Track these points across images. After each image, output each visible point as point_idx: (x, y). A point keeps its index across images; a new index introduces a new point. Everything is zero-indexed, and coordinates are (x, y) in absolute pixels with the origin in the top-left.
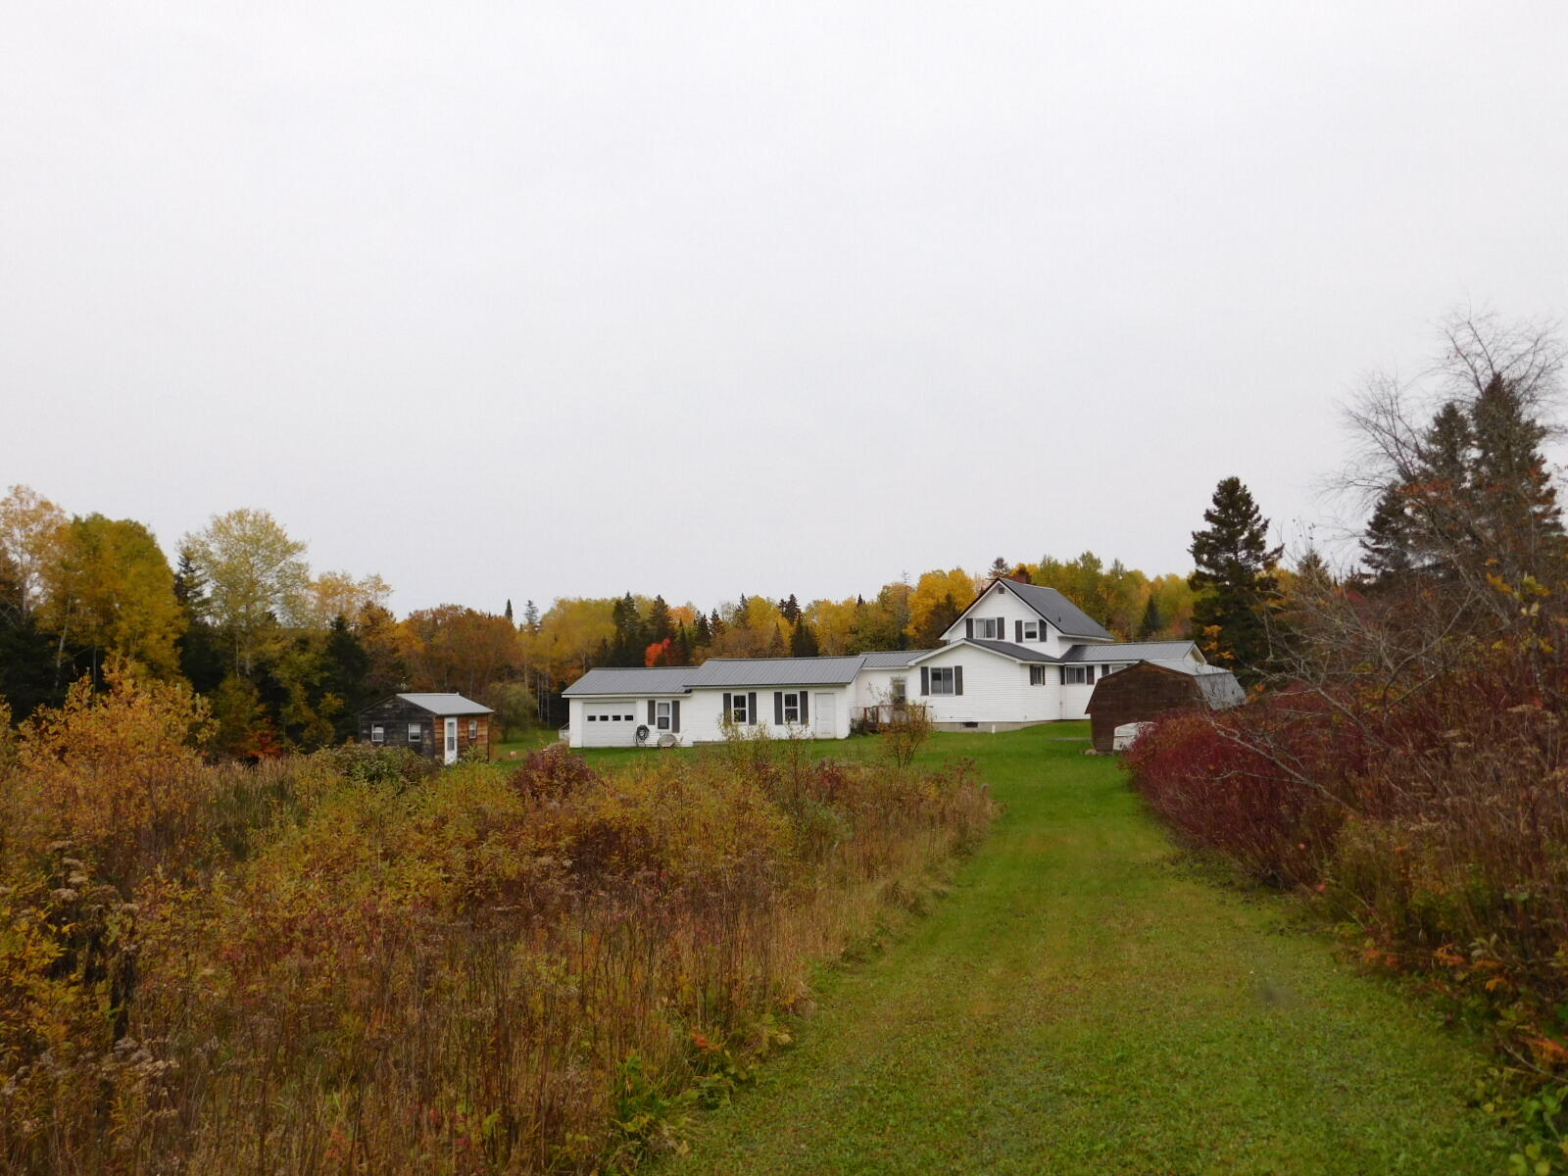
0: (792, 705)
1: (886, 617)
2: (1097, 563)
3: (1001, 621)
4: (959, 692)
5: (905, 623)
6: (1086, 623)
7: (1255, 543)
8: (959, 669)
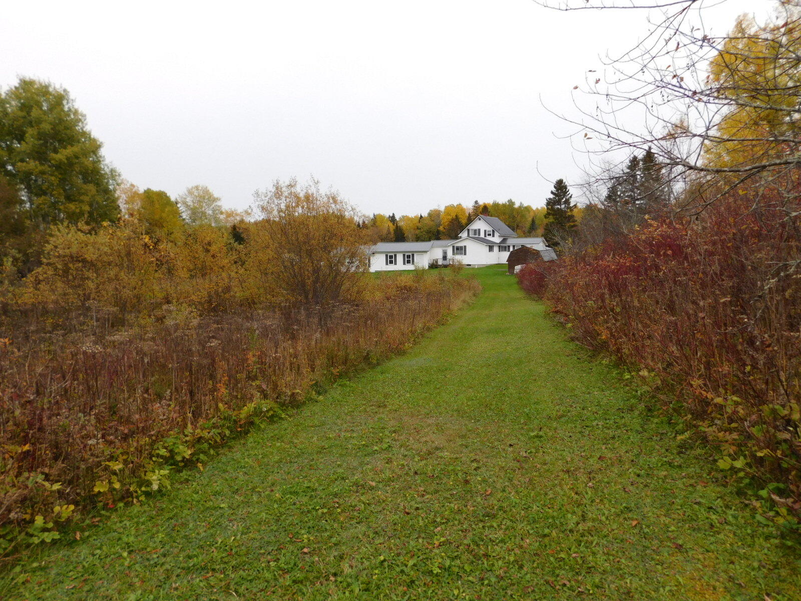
0: (409, 259)
1: (432, 223)
2: (513, 203)
3: (479, 230)
4: (465, 254)
5: (440, 225)
6: (509, 231)
7: (567, 202)
8: (465, 247)
